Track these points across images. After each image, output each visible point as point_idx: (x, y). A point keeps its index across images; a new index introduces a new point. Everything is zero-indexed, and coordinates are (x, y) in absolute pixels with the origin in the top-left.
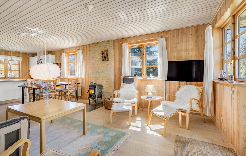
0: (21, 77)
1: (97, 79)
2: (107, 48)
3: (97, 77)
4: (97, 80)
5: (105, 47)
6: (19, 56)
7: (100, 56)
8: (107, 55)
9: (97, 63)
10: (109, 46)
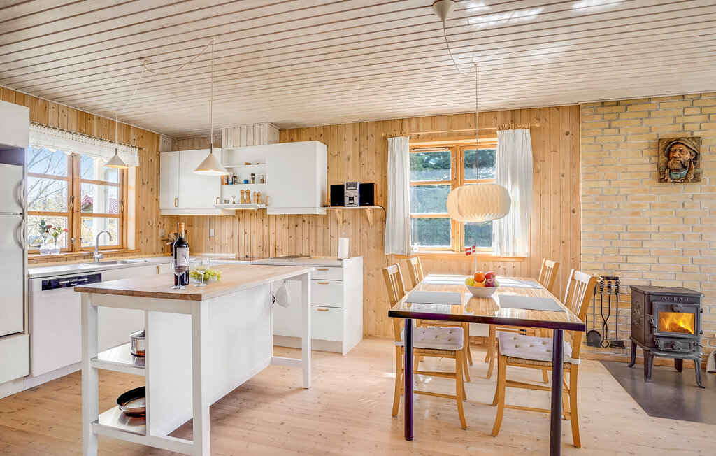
0: (131, 245)
1: (620, 259)
2: (687, 127)
3: (626, 252)
4: (625, 267)
5: (675, 123)
6: (127, 143)
7: (647, 161)
8: (696, 158)
9: (623, 191)
10: (701, 118)
